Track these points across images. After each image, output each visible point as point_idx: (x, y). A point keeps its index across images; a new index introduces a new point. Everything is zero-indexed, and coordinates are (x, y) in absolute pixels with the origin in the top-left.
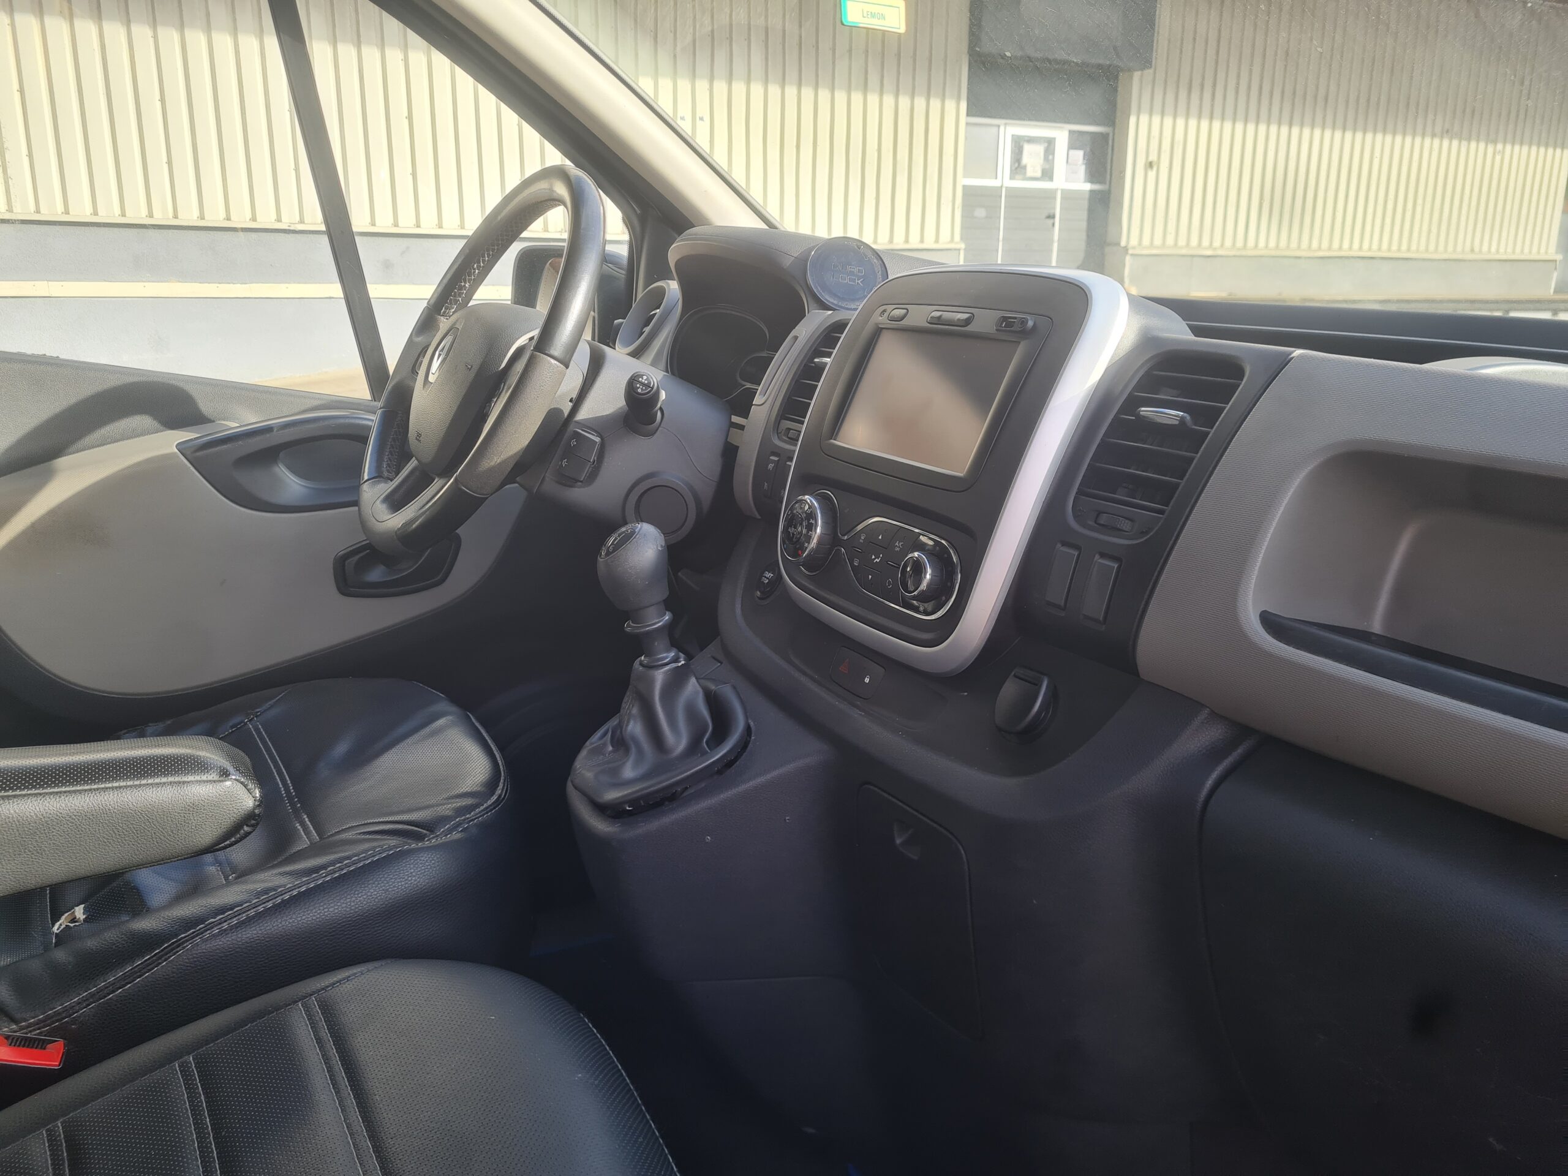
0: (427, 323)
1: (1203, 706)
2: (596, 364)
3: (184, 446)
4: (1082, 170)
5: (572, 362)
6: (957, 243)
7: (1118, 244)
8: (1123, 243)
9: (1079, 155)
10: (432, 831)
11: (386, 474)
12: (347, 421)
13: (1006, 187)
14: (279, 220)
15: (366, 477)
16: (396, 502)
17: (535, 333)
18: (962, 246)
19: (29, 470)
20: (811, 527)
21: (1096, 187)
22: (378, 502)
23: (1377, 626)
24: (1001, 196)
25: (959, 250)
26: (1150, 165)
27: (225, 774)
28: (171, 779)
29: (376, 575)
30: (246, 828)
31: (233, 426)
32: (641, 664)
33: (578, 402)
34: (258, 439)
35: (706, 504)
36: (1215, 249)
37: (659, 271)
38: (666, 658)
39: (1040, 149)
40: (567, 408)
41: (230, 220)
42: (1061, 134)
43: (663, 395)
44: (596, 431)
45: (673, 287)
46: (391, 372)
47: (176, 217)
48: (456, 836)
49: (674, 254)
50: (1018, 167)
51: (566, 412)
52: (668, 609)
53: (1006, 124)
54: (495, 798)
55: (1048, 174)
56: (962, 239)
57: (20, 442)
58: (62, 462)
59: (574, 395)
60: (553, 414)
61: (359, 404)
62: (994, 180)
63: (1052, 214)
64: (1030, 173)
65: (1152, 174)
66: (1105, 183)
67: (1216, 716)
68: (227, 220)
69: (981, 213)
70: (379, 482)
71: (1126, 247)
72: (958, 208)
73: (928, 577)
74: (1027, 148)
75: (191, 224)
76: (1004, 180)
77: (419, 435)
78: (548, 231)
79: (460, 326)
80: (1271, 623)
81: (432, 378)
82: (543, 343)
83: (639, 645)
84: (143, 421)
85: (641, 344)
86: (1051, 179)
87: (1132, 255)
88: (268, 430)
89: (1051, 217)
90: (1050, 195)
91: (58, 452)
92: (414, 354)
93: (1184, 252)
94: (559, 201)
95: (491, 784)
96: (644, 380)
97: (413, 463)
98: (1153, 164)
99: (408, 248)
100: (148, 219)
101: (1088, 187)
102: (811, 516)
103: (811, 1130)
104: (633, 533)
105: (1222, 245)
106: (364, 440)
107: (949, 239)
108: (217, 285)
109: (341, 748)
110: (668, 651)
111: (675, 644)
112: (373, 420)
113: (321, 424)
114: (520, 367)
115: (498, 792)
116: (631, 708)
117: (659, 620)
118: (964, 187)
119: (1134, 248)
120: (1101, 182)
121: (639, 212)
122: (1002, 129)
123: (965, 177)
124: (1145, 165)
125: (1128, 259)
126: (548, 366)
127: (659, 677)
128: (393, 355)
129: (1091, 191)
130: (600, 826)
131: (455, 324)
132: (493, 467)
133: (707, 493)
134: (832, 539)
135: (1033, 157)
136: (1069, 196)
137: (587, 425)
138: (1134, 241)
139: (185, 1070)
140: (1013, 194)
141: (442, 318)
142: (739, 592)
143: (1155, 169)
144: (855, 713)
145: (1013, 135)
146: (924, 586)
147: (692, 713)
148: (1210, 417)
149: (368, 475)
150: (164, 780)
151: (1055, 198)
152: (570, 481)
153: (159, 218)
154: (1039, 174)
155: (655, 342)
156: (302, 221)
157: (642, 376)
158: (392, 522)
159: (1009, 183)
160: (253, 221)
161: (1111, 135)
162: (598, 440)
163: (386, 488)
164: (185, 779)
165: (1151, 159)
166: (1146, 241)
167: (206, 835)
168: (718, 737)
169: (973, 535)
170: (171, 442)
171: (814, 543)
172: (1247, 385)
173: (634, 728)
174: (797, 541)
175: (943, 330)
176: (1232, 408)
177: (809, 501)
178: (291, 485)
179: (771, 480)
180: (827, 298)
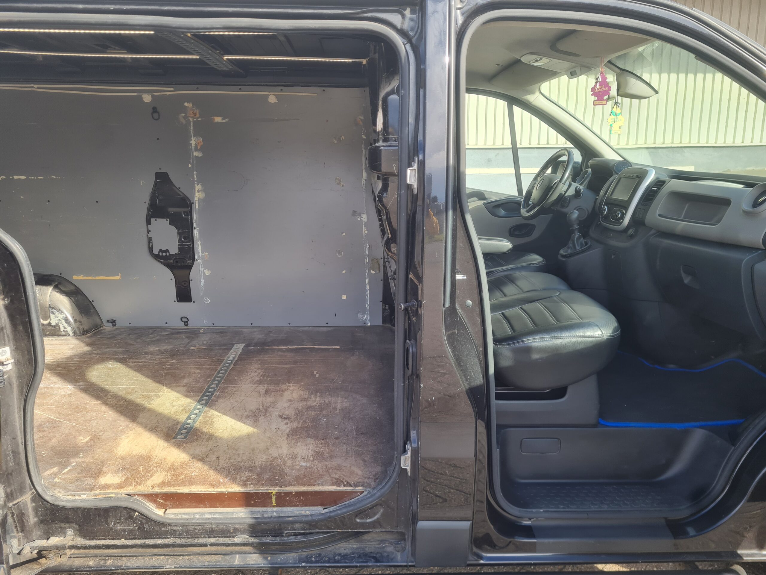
0: (535, 179)
1: (652, 228)
2: (570, 185)
3: (483, 203)
5: (565, 184)
10: (533, 264)
11: (526, 207)
15: (521, 208)
16: (528, 211)
17: (559, 180)
20: (605, 211)
22: (525, 212)
27: (507, 242)
28: (501, 241)
29: (517, 233)
31: (492, 200)
32: (573, 235)
33: (566, 192)
34: (497, 202)
35: (590, 212)
37: (587, 167)
38: (578, 234)
40: (563, 193)
43: (582, 190)
44: (569, 197)
45: (590, 170)
48: (538, 265)
49: (590, 162)
54: (543, 263)
60: (561, 194)
61: (517, 197)
67: (655, 229)
70: (524, 209)
73: (620, 215)
77: (533, 200)
79: (544, 179)
80: (660, 215)
81: (538, 188)
83: (573, 232)
84: (475, 199)
88: (499, 200)
92: (533, 185)
94: (566, 155)
95: (543, 261)
96: (578, 188)
97: (532, 205)
102: (605, 209)
104: (573, 212)
106: (520, 203)
109: (513, 258)
111: (579, 232)
113: (508, 200)
114: (555, 185)
116: (570, 242)
117: (576, 227)
121: (585, 153)
126: (561, 185)
127: (576, 236)
130: (563, 259)
132: (549, 202)
133: (590, 210)
134: (608, 213)
137: (567, 196)
141: (539, 177)
142: (595, 226)
144: (609, 240)
146: (619, 217)
147: (581, 243)
148: (659, 189)
152: (563, 206)
155: (585, 182)
158: (528, 214)
162: (569, 199)
163: (526, 210)
164: (503, 242)
167: (505, 250)
168: (585, 246)
169: (626, 208)
170: (481, 203)
171: (605, 213)
172: (665, 184)
173: (570, 245)
174: (602, 214)
175: (629, 178)
176: (662, 188)
177: (606, 207)
178: (502, 212)
179: (601, 205)
180: (618, 172)
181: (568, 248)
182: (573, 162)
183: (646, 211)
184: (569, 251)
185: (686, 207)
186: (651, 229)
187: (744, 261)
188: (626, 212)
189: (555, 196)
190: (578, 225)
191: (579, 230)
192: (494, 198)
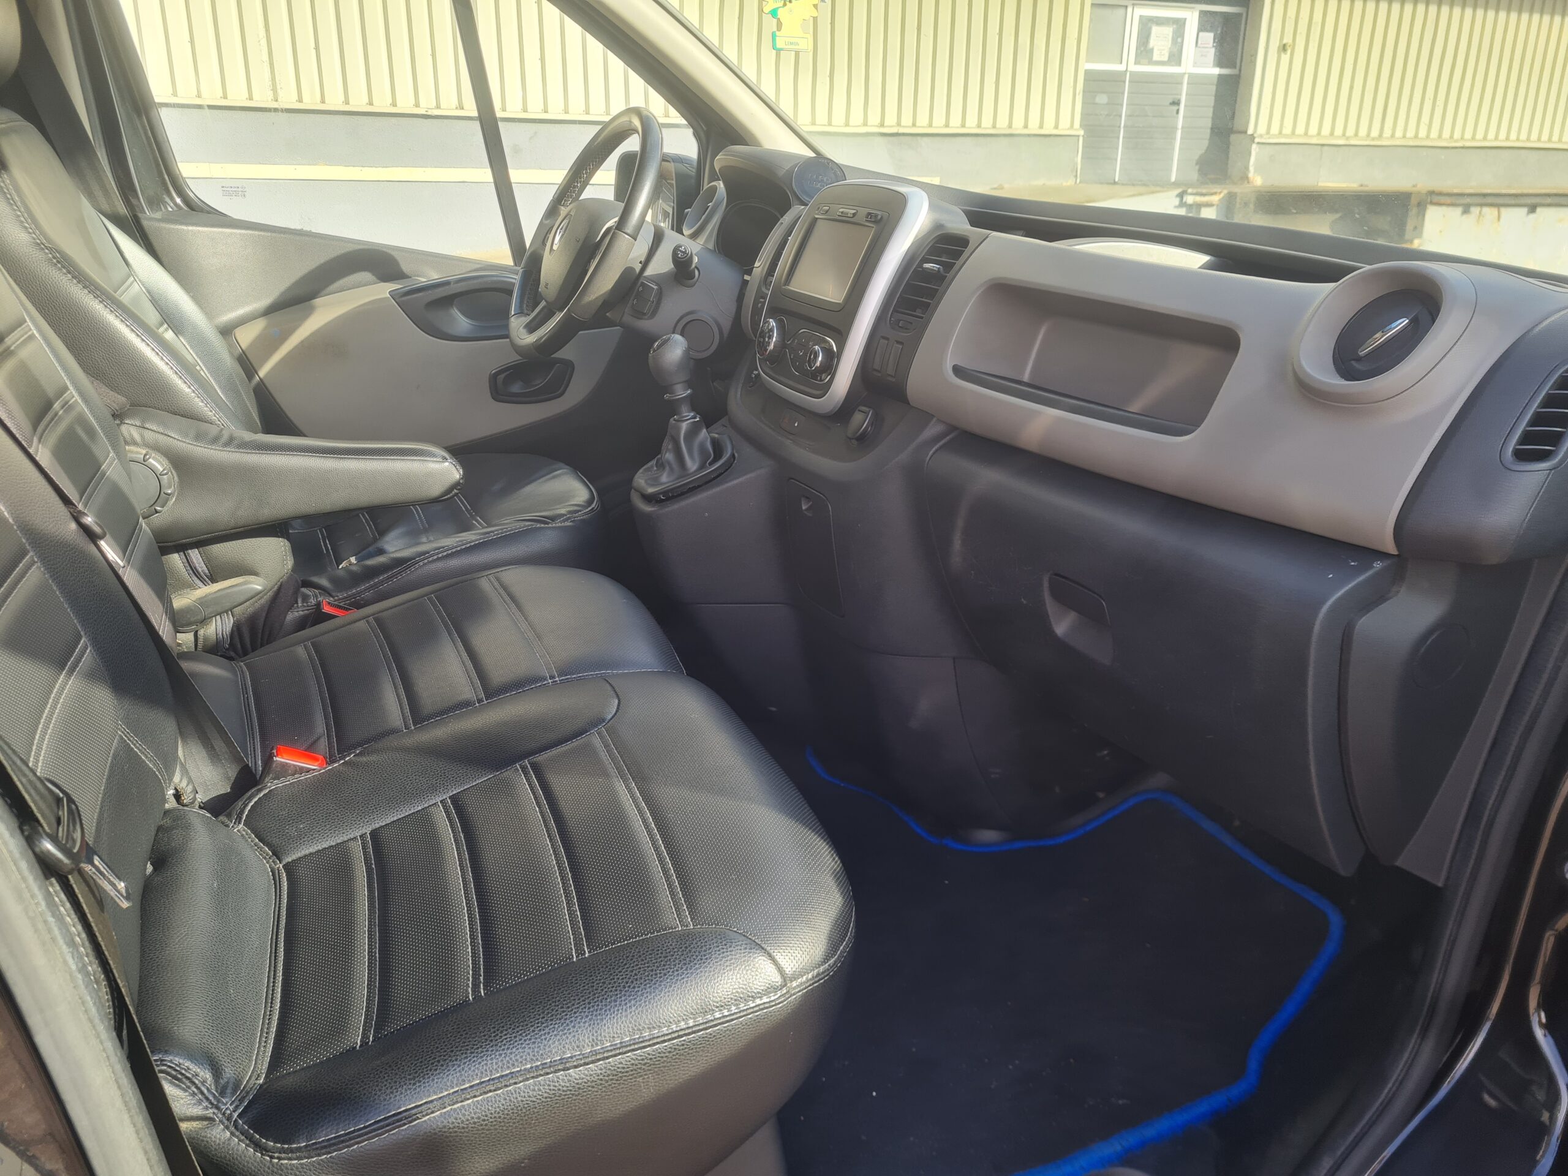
0: (552, 211)
1: (933, 416)
2: (657, 239)
3: (394, 293)
4: (1211, 53)
5: (639, 236)
6: (1076, 130)
7: (1245, 132)
8: (1250, 132)
9: (1208, 37)
10: (553, 521)
11: (526, 311)
12: (499, 279)
13: (1130, 72)
14: (417, 105)
15: (513, 313)
16: (531, 328)
17: (616, 219)
18: (1082, 133)
19: (297, 306)
20: (770, 337)
21: (1225, 71)
22: (521, 328)
23: (1026, 378)
24: (1124, 82)
25: (1078, 136)
26: (1284, 48)
27: (445, 459)
28: (419, 458)
29: (516, 388)
30: (455, 491)
31: (423, 280)
32: (674, 420)
33: (645, 264)
34: (440, 289)
35: (726, 331)
36: (1348, 138)
38: (688, 416)
39: (1168, 31)
40: (638, 268)
41: (372, 105)
42: (1191, 16)
43: (696, 259)
44: (655, 282)
45: (721, 185)
46: (528, 247)
47: (323, 102)
48: (568, 524)
49: (720, 160)
50: (1144, 51)
51: (638, 270)
52: (690, 387)
53: (1133, 5)
54: (590, 508)
55: (1175, 58)
56: (1081, 126)
57: (289, 289)
58: (317, 301)
59: (643, 260)
60: (628, 272)
61: (506, 268)
62: (1120, 65)
63: (1176, 101)
64: (1156, 57)
65: (1285, 58)
66: (1235, 67)
67: (940, 421)
68: (370, 104)
69: (1102, 99)
70: (521, 316)
71: (1252, 135)
72: (1079, 94)
73: (820, 359)
74: (1155, 30)
75: (337, 109)
76: (1129, 64)
77: (547, 284)
78: (668, 117)
79: (572, 213)
80: (958, 371)
81: (555, 247)
82: (620, 225)
83: (672, 408)
84: (366, 276)
85: (699, 227)
86: (1179, 64)
87: (1258, 143)
88: (447, 283)
89: (1176, 103)
90: (1174, 81)
91: (314, 295)
92: (544, 233)
93: (1314, 141)
94: (636, 131)
95: (590, 502)
96: (682, 249)
97: (543, 304)
98: (1287, 47)
99: (536, 133)
100: (298, 103)
101: (1217, 71)
102: (771, 330)
103: (774, 709)
104: (669, 339)
105: (1356, 134)
106: (510, 293)
107: (1068, 125)
108: (361, 168)
109: (497, 487)
110: (690, 412)
111: (694, 408)
112: (516, 279)
113: (480, 280)
114: (607, 240)
115: (593, 506)
116: (667, 444)
117: (684, 392)
118: (1087, 72)
119: (1261, 136)
120: (1232, 65)
121: (705, 128)
122: (1130, 10)
123: (1087, 61)
124: (1279, 47)
125: (1254, 146)
126: (624, 239)
127: (684, 426)
128: (529, 233)
129: (1220, 76)
130: (648, 508)
131: (570, 211)
132: (591, 301)
133: (727, 325)
134: (782, 345)
135: (1161, 40)
136: (1196, 81)
137: (651, 279)
138: (1262, 129)
139: (430, 599)
140: (1139, 80)
141: (562, 207)
142: (741, 385)
143: (1289, 52)
144: (788, 442)
145: (1140, 16)
146: (818, 364)
147: (702, 449)
149: (514, 311)
150: (416, 458)
151: (1181, 83)
152: (639, 314)
153: (309, 103)
154: (1166, 58)
155: (709, 226)
156: (438, 107)
157: (681, 247)
158: (529, 339)
159: (1134, 68)
160: (393, 106)
161: (1244, 15)
162: (655, 287)
163: (526, 320)
164: (426, 459)
165: (1285, 41)
166: (1275, 130)
167: (436, 490)
168: (715, 460)
169: (842, 335)
170: (384, 290)
171: (771, 347)
172: (967, 251)
173: (669, 456)
174: (763, 346)
175: (843, 220)
176: (959, 263)
177: (772, 323)
178: (461, 322)
179: (756, 312)
180: (805, 198)
181: (661, 466)
182: (658, 157)
183: (909, 349)
184: (666, 480)
185: (1040, 337)
186: (925, 416)
187: (1325, 609)
188: (841, 346)
189: (605, 281)
190: (689, 384)
191: (694, 403)
192: (431, 275)
